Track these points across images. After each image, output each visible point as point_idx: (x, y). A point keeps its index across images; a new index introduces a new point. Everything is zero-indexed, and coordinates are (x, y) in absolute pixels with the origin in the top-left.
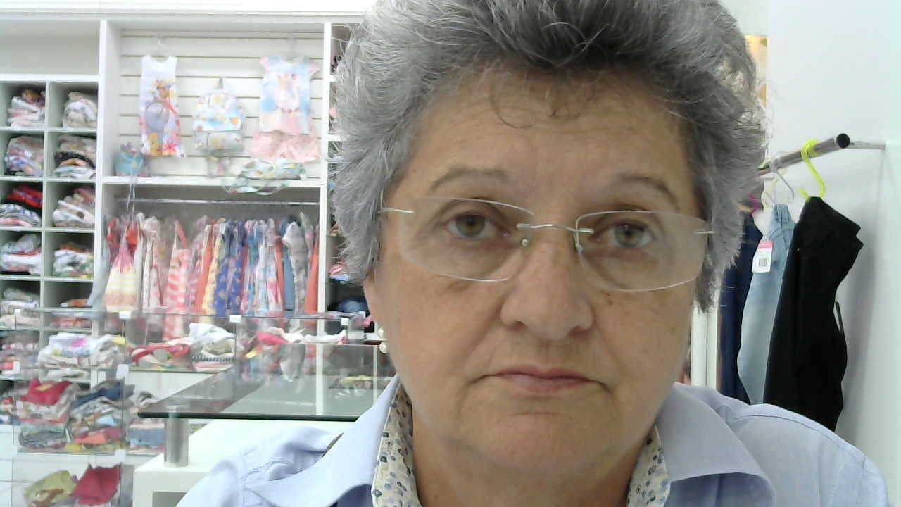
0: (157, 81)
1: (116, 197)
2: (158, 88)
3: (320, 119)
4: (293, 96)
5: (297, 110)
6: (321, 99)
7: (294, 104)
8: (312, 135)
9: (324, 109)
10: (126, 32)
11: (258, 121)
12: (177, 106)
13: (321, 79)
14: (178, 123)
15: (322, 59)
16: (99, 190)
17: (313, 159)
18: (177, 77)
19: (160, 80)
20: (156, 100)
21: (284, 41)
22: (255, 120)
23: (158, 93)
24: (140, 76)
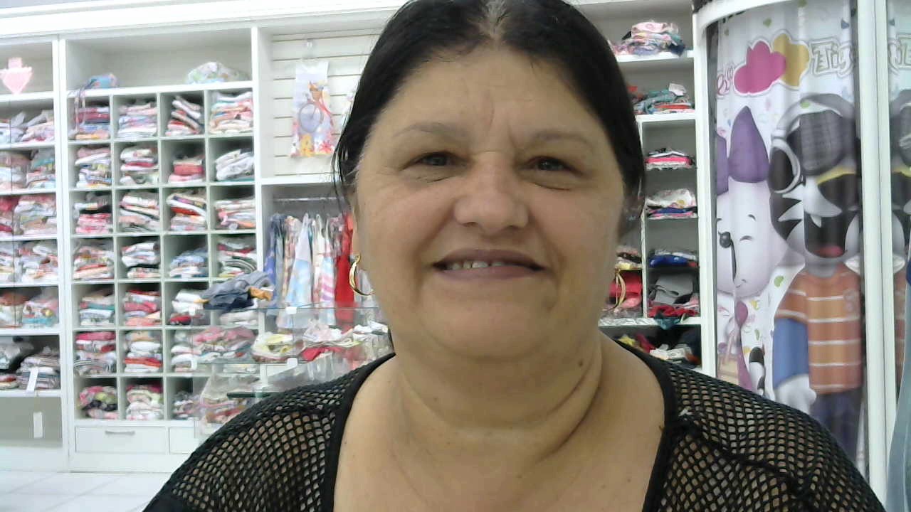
0: (310, 83)
1: (274, 197)
2: (311, 90)
10: (274, 37)
12: (330, 107)
14: (331, 122)
16: (258, 192)
18: (329, 77)
19: (312, 82)
20: (309, 102)
23: (310, 94)
24: (294, 79)
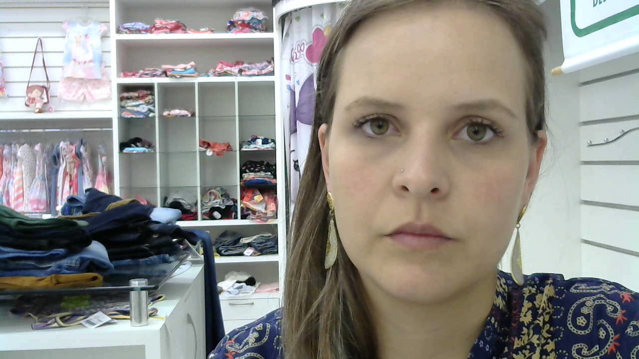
3: (110, 67)
4: (87, 52)
5: (91, 61)
6: (109, 52)
7: (90, 57)
8: (104, 78)
9: (112, 59)
11: (63, 69)
13: (109, 37)
14: (3, 72)
15: (109, 22)
17: (106, 96)
21: (79, 10)
22: (61, 68)
